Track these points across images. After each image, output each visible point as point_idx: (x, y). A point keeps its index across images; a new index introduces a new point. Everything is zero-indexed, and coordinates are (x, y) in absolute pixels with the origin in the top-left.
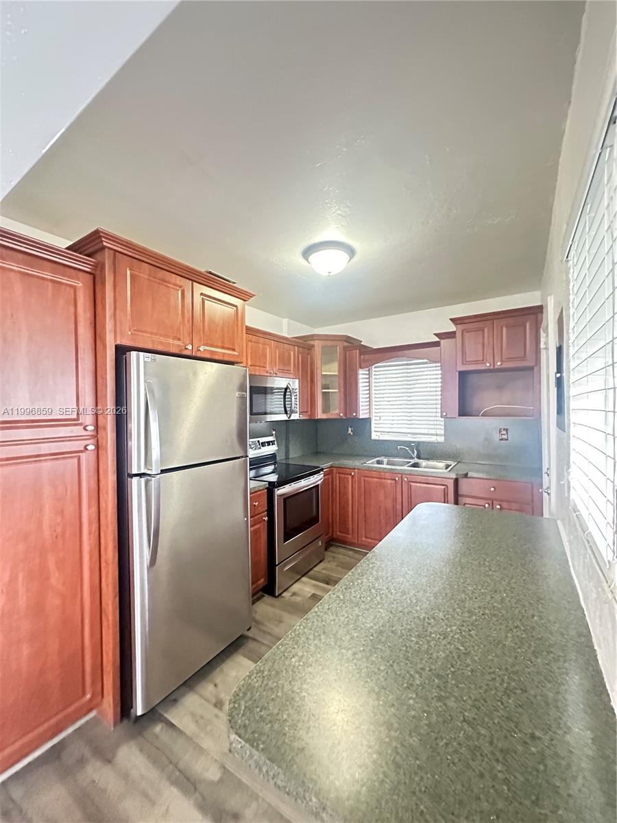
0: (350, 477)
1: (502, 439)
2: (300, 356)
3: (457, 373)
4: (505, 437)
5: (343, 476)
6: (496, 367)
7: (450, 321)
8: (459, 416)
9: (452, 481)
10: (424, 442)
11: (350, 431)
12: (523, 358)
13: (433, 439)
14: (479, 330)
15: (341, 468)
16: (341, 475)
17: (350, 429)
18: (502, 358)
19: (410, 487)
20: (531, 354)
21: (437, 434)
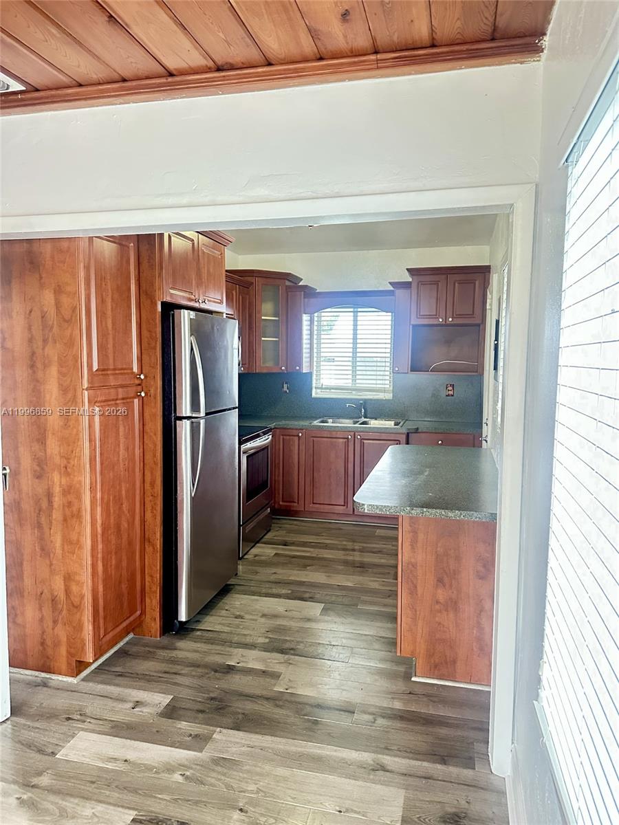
0: (296, 438)
1: (448, 395)
2: (241, 297)
3: (411, 326)
4: (451, 393)
5: (288, 437)
6: (448, 322)
7: (406, 271)
8: (411, 371)
9: (404, 436)
10: (371, 400)
11: (285, 389)
12: (472, 315)
13: (381, 396)
14: (435, 284)
15: (285, 429)
16: (285, 437)
17: (285, 386)
18: (453, 315)
19: (362, 445)
20: (478, 311)
21: (384, 391)
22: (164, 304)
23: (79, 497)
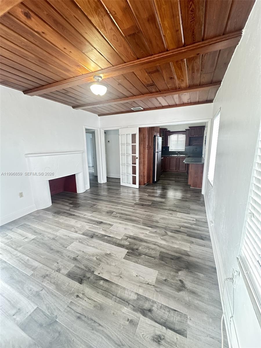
3: (189, 137)
8: (189, 146)
11: (164, 150)
14: (194, 129)
18: (197, 135)
19: (179, 159)
20: (202, 134)
21: (183, 150)
22: (154, 135)
23: (145, 162)
